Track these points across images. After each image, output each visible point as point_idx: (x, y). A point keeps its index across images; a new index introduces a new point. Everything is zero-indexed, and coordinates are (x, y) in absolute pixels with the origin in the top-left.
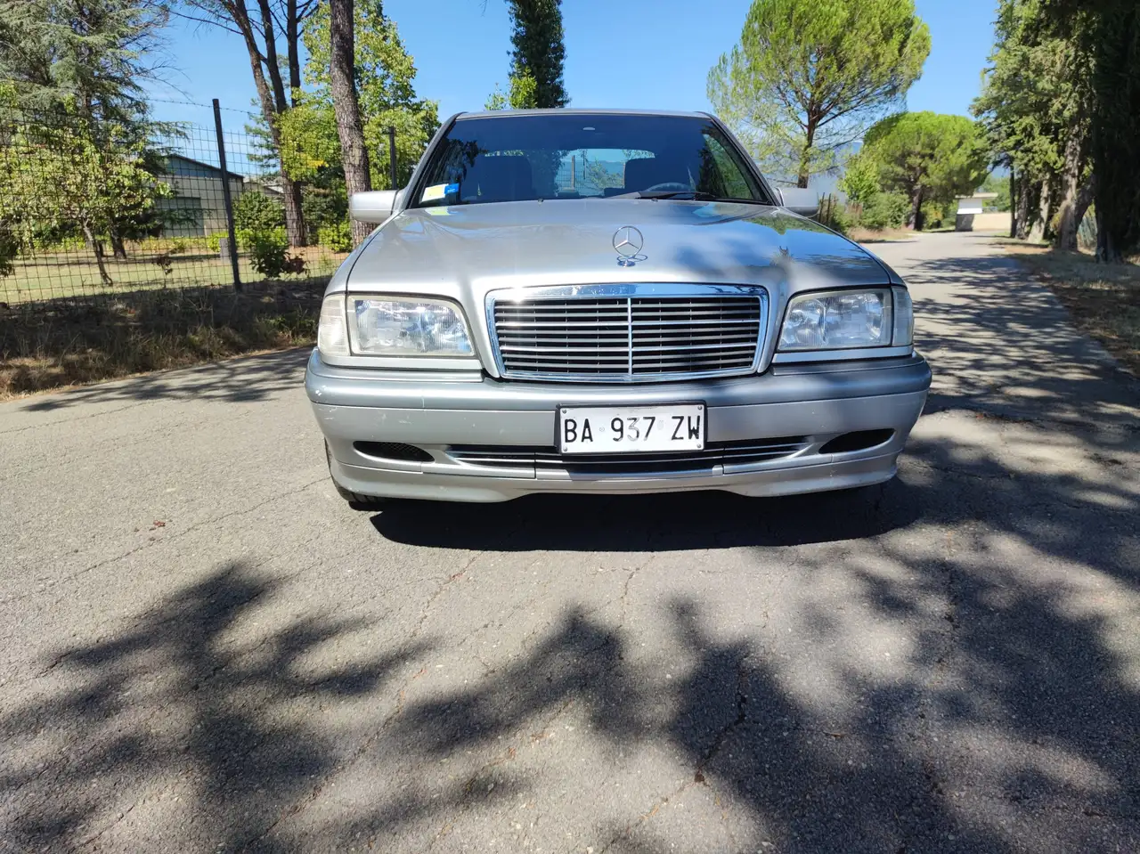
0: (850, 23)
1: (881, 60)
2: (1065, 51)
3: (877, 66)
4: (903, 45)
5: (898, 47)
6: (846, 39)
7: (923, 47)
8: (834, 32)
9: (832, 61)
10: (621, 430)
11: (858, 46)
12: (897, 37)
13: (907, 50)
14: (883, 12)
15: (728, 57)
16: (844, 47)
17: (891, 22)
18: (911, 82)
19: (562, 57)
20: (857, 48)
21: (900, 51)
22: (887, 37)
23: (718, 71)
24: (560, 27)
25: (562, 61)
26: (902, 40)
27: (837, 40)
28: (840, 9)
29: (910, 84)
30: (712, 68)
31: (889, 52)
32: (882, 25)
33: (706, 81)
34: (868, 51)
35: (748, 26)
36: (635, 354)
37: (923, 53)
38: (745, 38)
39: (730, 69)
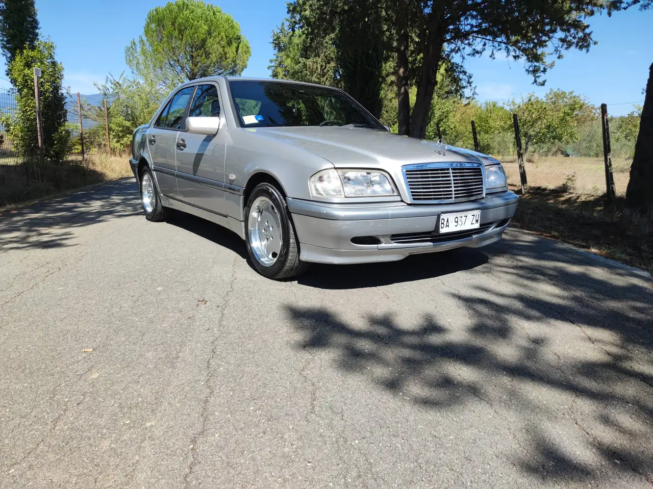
0: (209, 33)
1: (228, 55)
2: (321, 63)
3: (226, 58)
4: (237, 48)
5: (235, 50)
6: (208, 41)
7: (247, 52)
8: (202, 36)
9: (202, 53)
10: (457, 222)
11: (215, 46)
12: (235, 45)
13: (240, 51)
14: (226, 30)
15: (137, 42)
16: (208, 46)
17: (231, 36)
18: (243, 69)
19: (37, 28)
20: (214, 47)
21: (237, 51)
22: (229, 43)
23: (131, 49)
24: (34, 8)
25: (37, 31)
26: (237, 46)
27: (204, 41)
28: (203, 24)
29: (242, 70)
30: (127, 47)
31: (231, 51)
32: (226, 37)
33: (125, 55)
34: (221, 50)
35: (148, 25)
36: (455, 191)
37: (248, 54)
38: (147, 32)
39: (139, 49)
